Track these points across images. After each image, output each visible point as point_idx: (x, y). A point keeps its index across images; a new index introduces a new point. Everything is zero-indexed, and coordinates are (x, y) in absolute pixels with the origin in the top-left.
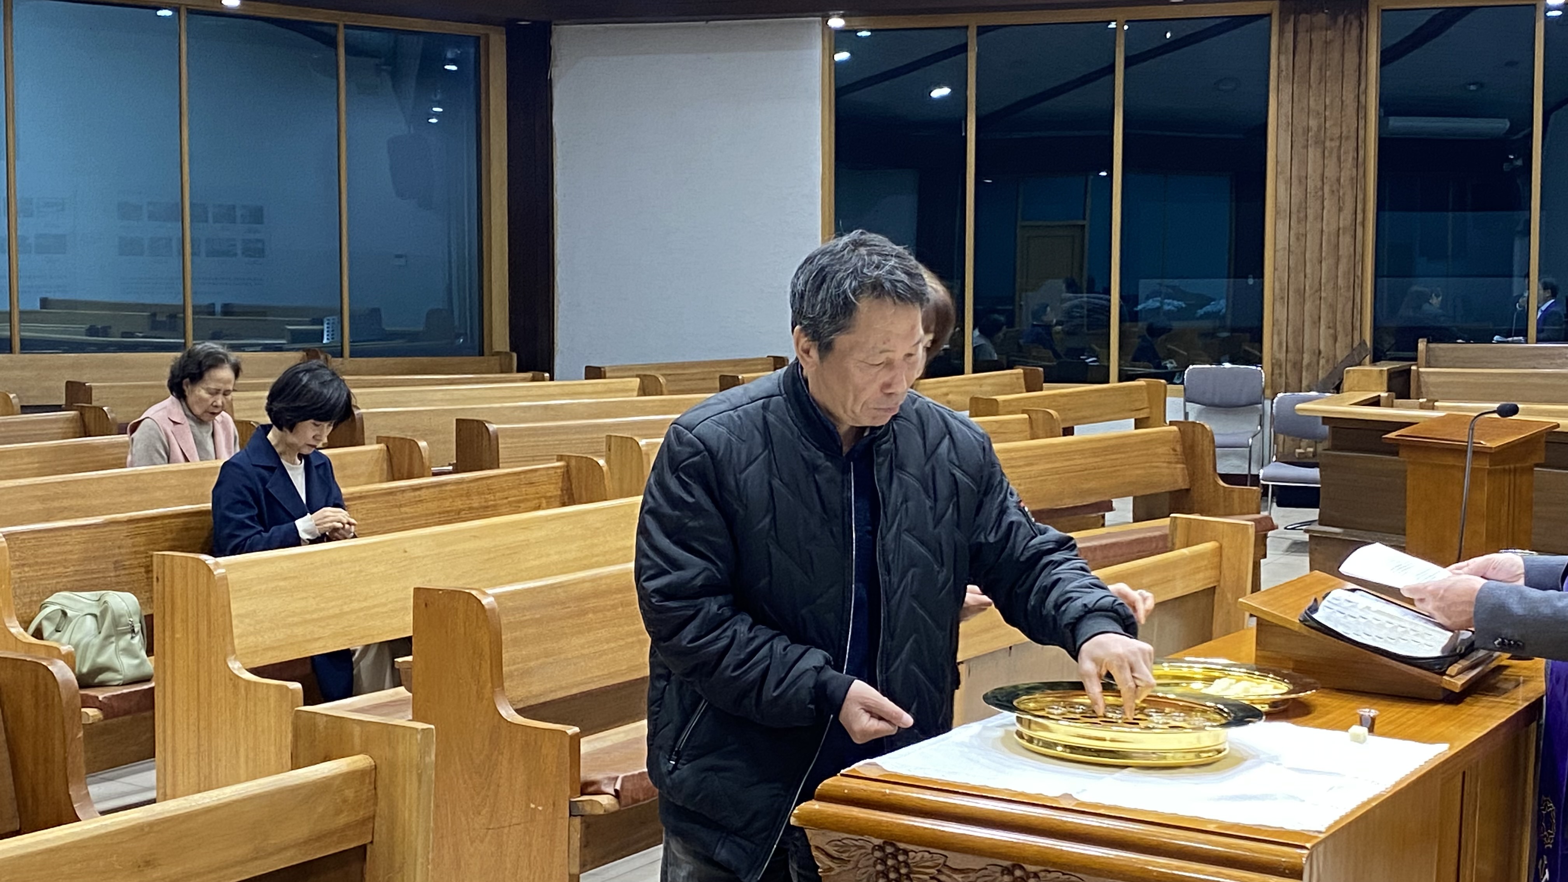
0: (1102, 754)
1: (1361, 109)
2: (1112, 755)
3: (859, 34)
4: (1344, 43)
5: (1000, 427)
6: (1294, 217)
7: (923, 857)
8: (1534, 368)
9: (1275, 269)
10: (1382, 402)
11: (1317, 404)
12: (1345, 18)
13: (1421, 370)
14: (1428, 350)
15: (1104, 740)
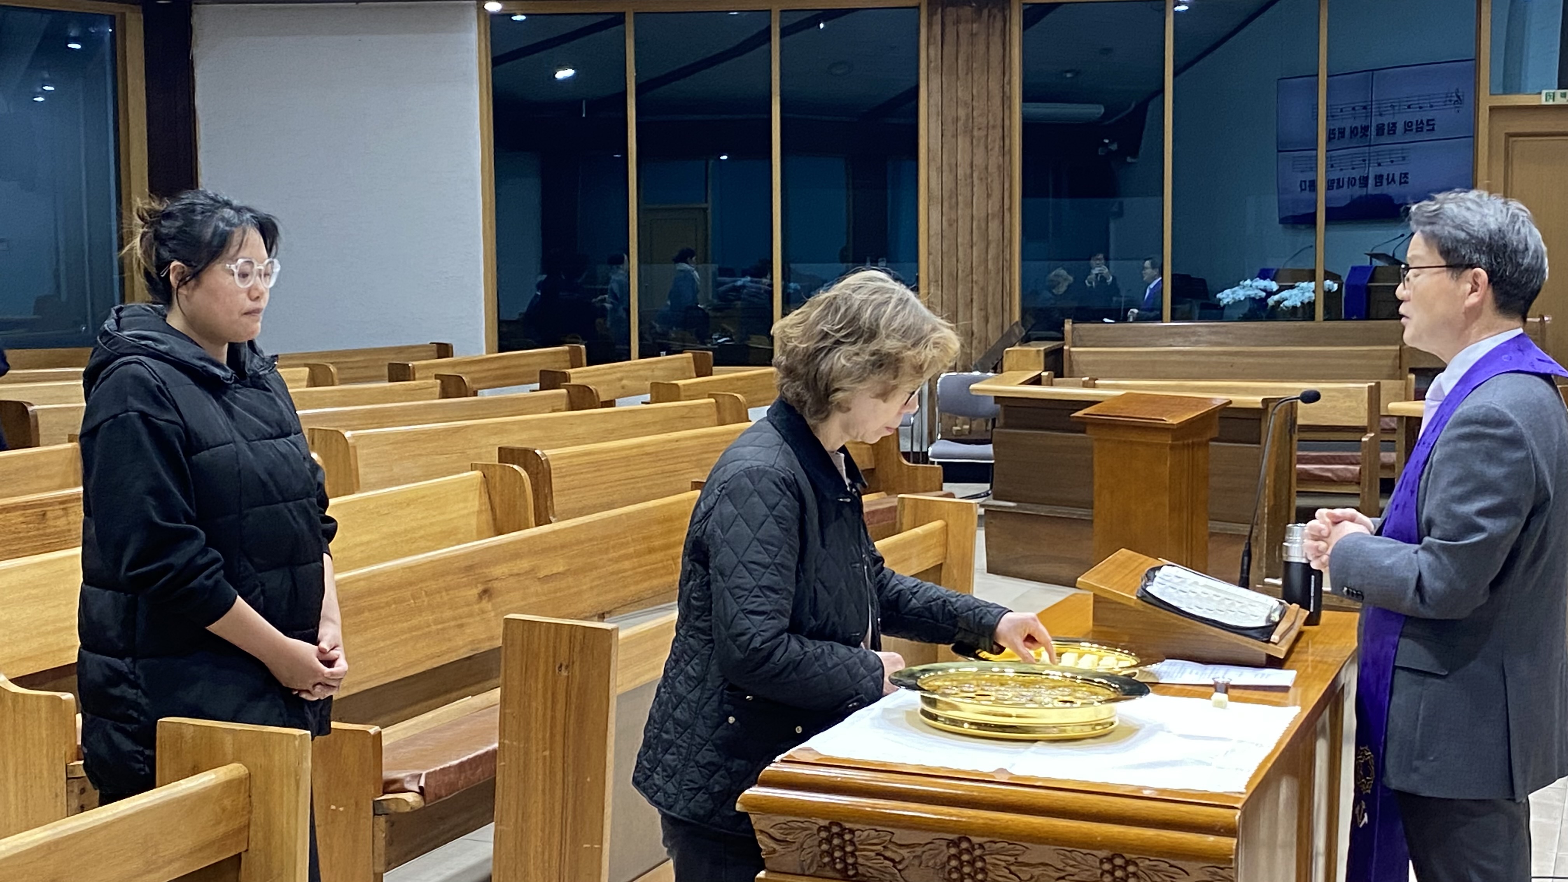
0: (1008, 730)
1: (1006, 99)
2: (1015, 730)
3: (514, 18)
4: (989, 35)
5: (688, 413)
6: (946, 204)
7: (868, 835)
8: (1171, 346)
9: (929, 254)
10: (1043, 380)
11: (988, 384)
12: (989, 11)
13: (1073, 349)
14: (1073, 330)
15: (1010, 716)
